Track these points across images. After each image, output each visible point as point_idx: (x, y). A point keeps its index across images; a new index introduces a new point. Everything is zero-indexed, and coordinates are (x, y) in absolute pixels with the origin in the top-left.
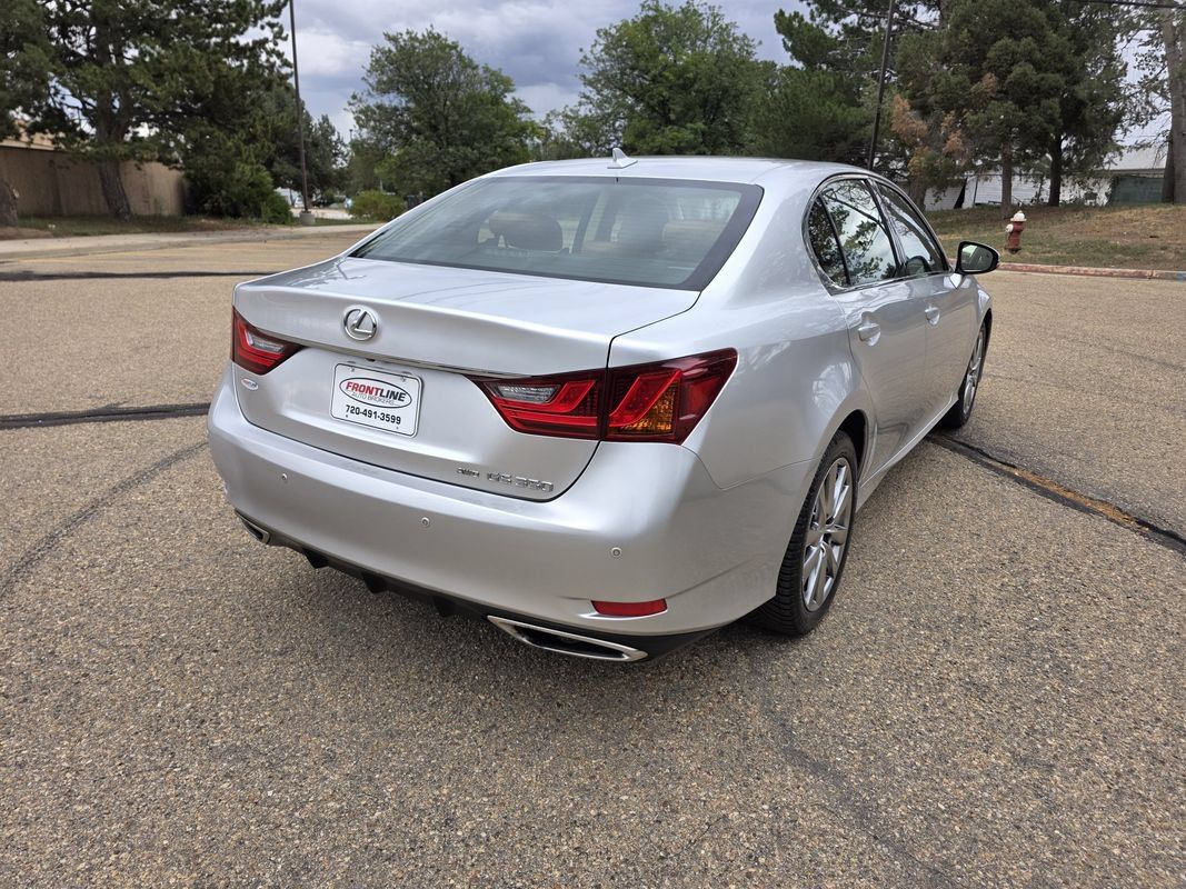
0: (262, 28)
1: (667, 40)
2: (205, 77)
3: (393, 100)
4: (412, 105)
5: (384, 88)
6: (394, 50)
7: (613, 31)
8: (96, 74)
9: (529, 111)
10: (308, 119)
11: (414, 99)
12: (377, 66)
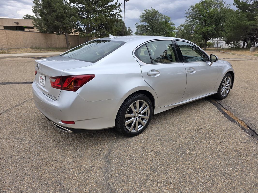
0: (117, 10)
1: (207, 7)
2: (104, 20)
3: (145, 23)
4: (148, 24)
5: (143, 21)
6: (145, 13)
7: (194, 6)
8: (85, 21)
9: (174, 24)
10: (126, 28)
11: (149, 23)
12: (142, 17)
